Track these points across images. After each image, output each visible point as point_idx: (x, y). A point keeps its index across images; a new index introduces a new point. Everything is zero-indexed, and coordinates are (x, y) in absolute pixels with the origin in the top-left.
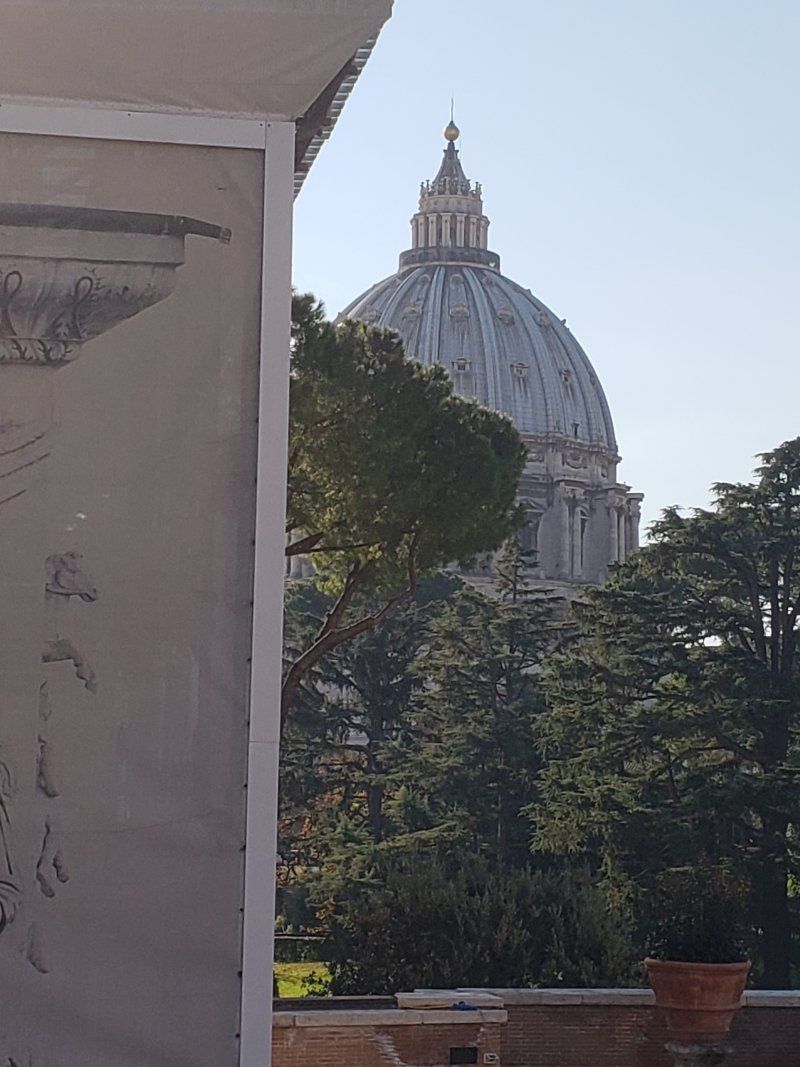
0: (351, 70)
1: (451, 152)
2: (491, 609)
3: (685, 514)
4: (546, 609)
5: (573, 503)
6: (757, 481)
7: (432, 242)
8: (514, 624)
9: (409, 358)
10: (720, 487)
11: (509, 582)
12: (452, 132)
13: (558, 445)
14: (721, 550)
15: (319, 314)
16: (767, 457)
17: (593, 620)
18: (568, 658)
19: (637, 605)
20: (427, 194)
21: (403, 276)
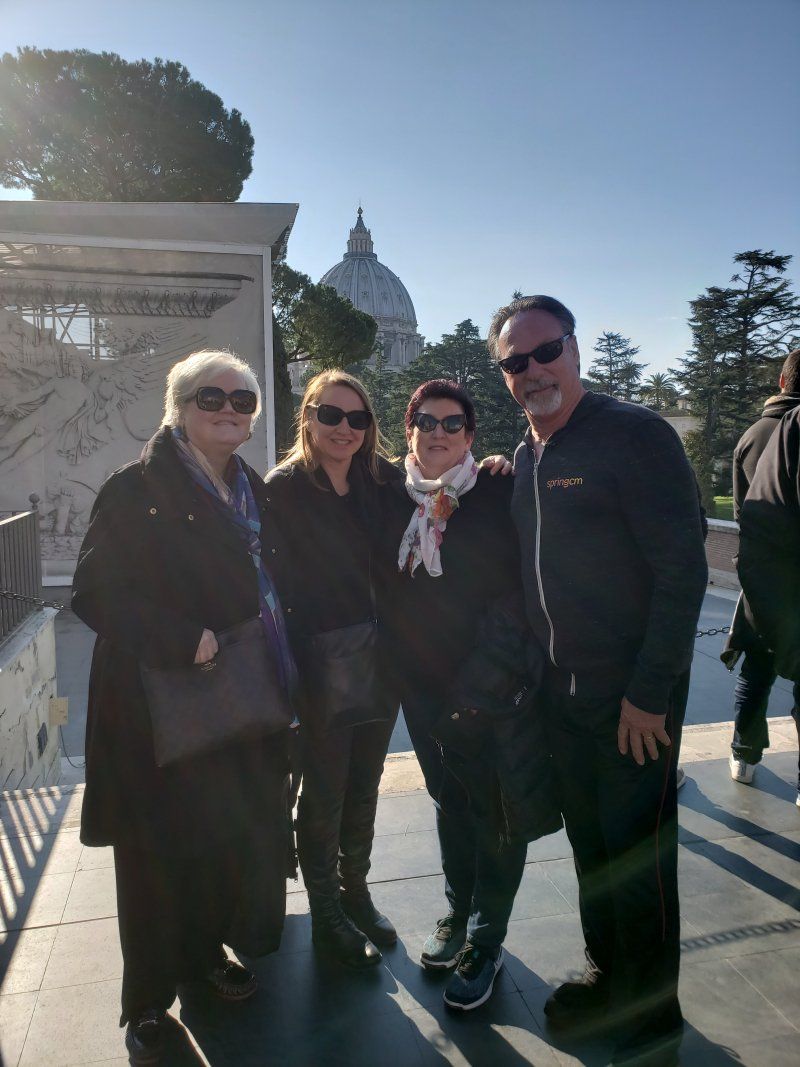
0: (288, 229)
1: (360, 218)
2: (373, 377)
3: (433, 345)
4: (390, 376)
5: (402, 340)
6: (455, 333)
7: (354, 250)
8: (380, 381)
9: (339, 295)
10: (444, 336)
11: (379, 367)
12: (360, 211)
13: (398, 320)
14: (445, 356)
15: (310, 281)
16: (459, 326)
17: (405, 380)
18: (397, 392)
19: (418, 375)
20: (352, 232)
21: (344, 262)
